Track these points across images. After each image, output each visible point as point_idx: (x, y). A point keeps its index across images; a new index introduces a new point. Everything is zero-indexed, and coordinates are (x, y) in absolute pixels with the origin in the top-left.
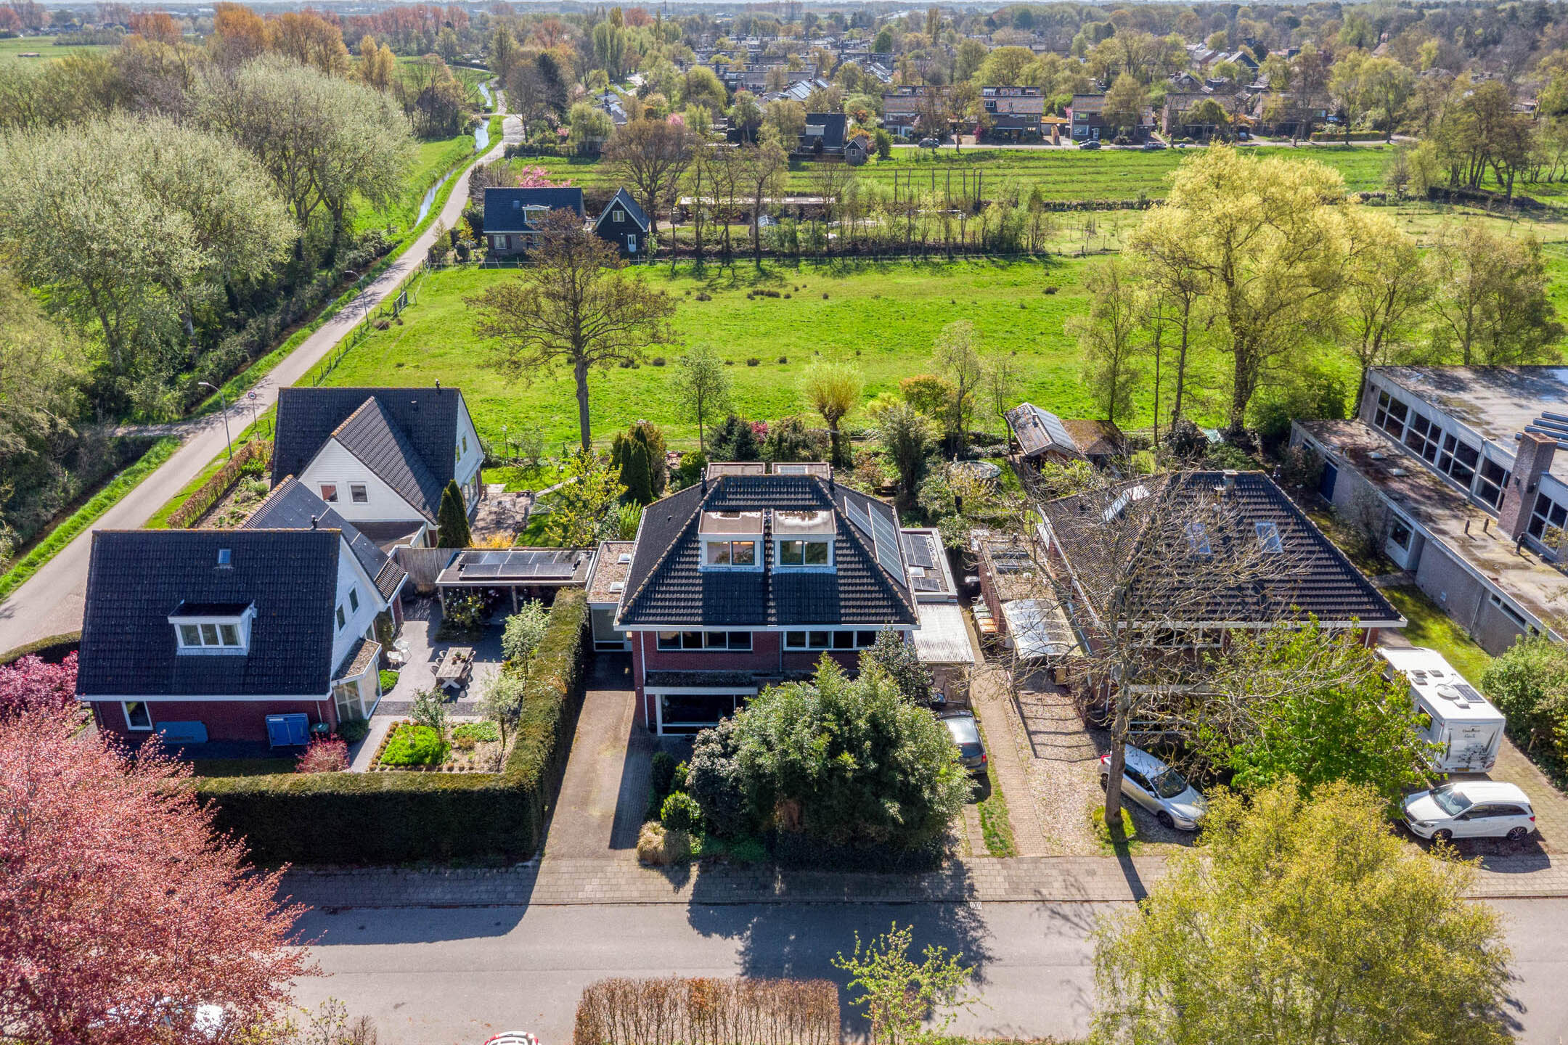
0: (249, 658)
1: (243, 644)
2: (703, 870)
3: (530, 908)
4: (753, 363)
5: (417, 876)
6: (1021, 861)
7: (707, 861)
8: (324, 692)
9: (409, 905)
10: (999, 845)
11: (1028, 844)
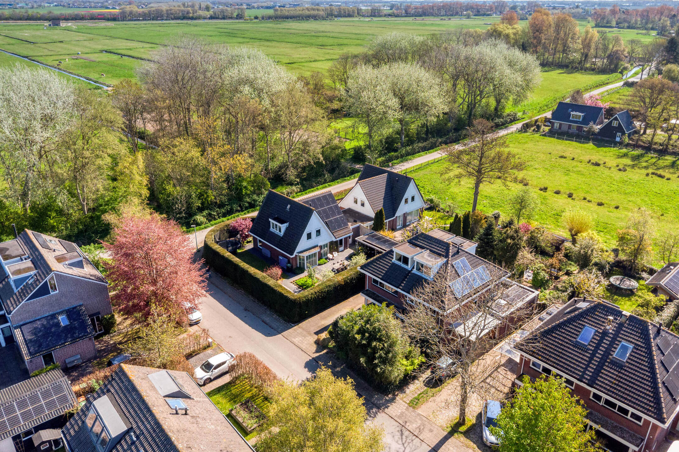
0: (282, 238)
1: (282, 234)
2: (327, 353)
3: (280, 335)
4: (600, 204)
5: (269, 313)
6: (414, 411)
7: (331, 351)
8: (291, 255)
9: (259, 318)
10: (414, 403)
11: (424, 410)
